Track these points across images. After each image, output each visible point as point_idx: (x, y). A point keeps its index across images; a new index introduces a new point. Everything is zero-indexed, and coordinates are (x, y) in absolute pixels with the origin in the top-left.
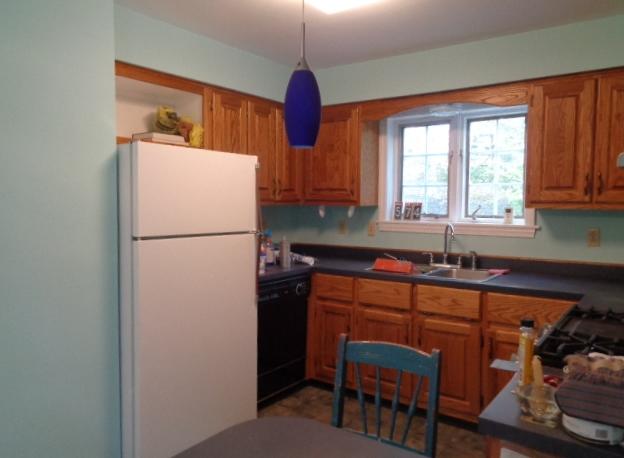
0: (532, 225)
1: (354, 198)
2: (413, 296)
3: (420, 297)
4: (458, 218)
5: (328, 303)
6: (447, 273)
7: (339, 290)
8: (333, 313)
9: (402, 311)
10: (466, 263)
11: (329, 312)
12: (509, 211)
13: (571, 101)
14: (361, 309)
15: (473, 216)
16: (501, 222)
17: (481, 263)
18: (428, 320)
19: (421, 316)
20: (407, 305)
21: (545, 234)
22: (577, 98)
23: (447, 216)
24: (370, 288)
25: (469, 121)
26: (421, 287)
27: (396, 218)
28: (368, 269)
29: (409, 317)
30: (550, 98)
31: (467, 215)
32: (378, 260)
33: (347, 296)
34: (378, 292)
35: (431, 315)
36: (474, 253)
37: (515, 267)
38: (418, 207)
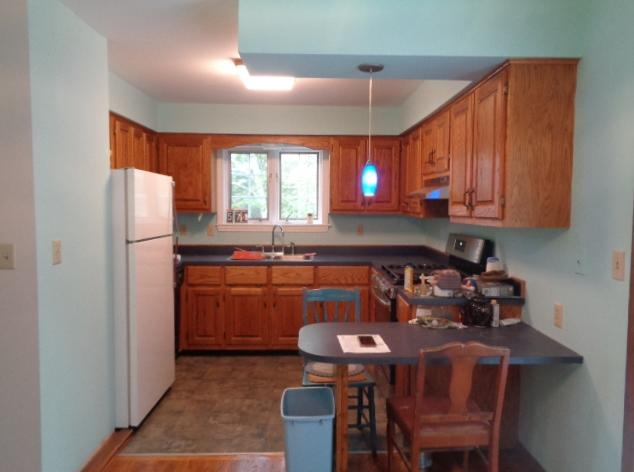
0: (326, 224)
1: (207, 207)
2: (269, 275)
3: (274, 275)
4: (275, 221)
5: (198, 288)
6: (278, 257)
7: (209, 277)
8: (204, 295)
9: (260, 286)
10: (288, 251)
11: (198, 295)
12: (310, 215)
13: (353, 152)
14: (228, 288)
15: (287, 219)
16: (305, 222)
17: (298, 250)
18: (281, 289)
19: (274, 287)
20: (264, 281)
21: (334, 229)
22: (357, 149)
23: (268, 219)
24: (235, 273)
25: (280, 153)
26: (274, 267)
27: (228, 221)
28: (229, 259)
29: (265, 289)
30: (343, 148)
31: (280, 218)
32: (236, 252)
33: (217, 280)
34: (242, 274)
35: (283, 285)
36: (292, 244)
37: (320, 250)
38: (245, 213)
